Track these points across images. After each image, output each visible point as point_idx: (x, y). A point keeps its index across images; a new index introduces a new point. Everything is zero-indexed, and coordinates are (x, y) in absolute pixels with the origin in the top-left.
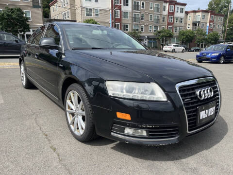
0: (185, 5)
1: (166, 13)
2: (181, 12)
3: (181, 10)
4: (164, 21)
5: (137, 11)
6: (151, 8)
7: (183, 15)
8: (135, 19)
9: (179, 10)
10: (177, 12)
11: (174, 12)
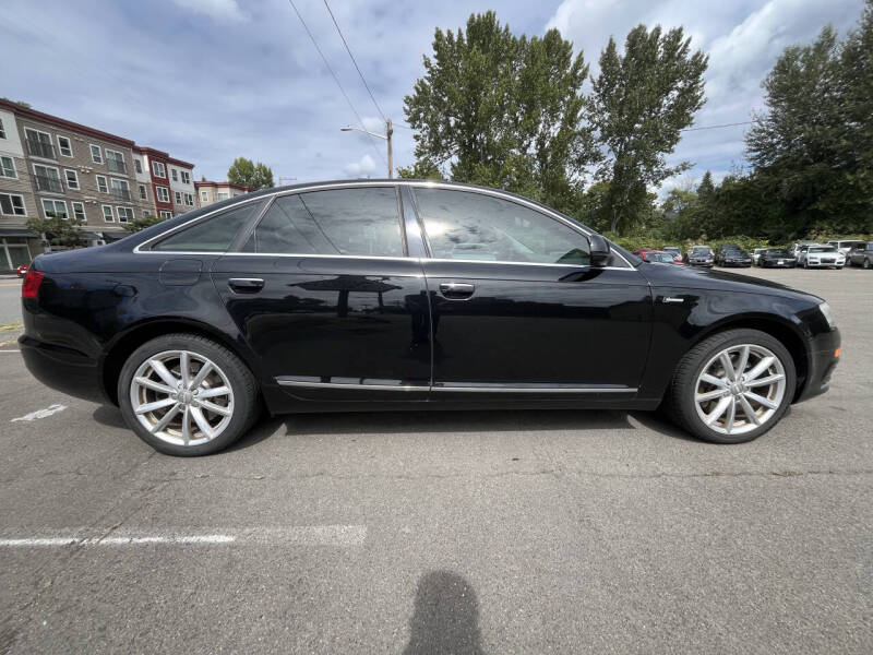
0: (190, 167)
1: (144, 177)
2: (184, 181)
3: (183, 176)
4: (144, 197)
5: (44, 159)
6: (98, 159)
7: (190, 189)
8: (43, 182)
9: (179, 177)
10: (175, 179)
11: (168, 179)
